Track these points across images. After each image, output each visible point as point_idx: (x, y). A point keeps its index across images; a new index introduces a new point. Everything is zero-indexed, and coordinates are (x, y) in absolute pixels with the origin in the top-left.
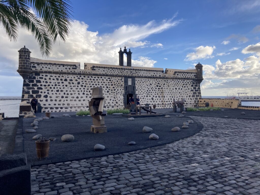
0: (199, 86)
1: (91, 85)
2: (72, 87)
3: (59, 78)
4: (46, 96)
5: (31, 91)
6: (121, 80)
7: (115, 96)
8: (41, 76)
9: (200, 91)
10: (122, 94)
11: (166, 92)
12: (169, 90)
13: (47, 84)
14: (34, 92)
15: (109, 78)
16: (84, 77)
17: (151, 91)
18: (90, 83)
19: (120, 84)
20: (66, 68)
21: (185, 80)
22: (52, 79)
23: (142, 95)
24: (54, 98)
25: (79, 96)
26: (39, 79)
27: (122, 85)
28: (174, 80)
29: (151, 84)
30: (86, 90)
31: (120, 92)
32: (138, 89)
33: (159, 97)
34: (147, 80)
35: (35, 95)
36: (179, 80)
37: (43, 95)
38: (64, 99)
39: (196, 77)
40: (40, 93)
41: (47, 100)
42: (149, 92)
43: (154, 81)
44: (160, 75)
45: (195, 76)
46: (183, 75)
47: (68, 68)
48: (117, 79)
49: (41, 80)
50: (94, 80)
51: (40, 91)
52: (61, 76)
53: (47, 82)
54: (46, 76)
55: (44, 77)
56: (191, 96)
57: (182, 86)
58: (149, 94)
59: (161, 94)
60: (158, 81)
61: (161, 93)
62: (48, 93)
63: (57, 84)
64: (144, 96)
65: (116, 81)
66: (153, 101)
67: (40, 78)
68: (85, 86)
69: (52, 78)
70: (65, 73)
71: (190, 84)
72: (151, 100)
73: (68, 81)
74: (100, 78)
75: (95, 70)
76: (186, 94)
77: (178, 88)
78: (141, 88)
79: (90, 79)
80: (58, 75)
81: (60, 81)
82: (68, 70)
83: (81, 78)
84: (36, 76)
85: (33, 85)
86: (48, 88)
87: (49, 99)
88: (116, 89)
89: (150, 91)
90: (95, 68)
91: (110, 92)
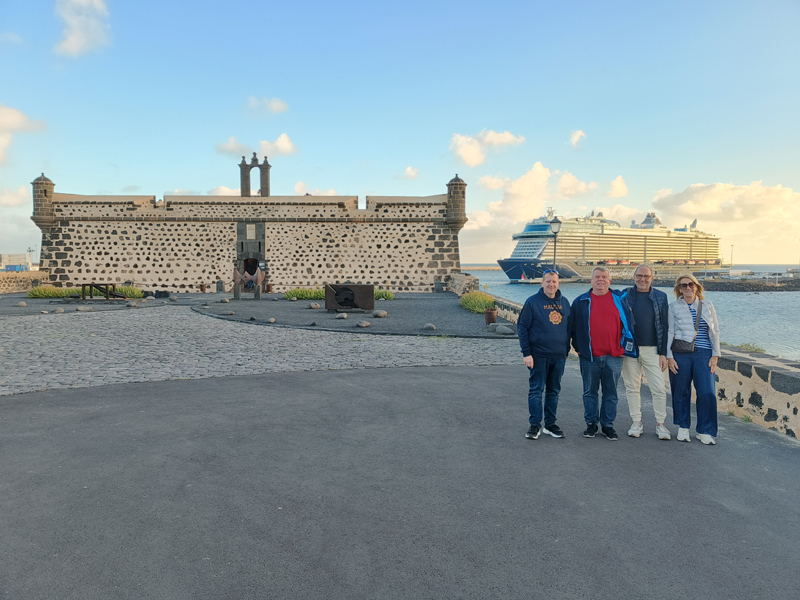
0: (455, 238)
1: (163, 241)
2: (126, 246)
3: (103, 230)
4: (79, 264)
5: (53, 253)
6: (231, 228)
7: (214, 264)
8: (71, 227)
9: (457, 250)
10: (231, 260)
11: (349, 256)
12: (357, 249)
13: (81, 241)
14: (59, 256)
15: (203, 226)
16: (151, 225)
17: (308, 252)
18: (162, 236)
19: (227, 238)
20: (115, 210)
21: (408, 224)
22: (89, 232)
23: (281, 262)
24: (92, 267)
25: (140, 264)
26: (68, 232)
27: (231, 240)
28: (375, 224)
29: (306, 237)
30: (152, 251)
31: (227, 256)
32: (271, 249)
33: (328, 266)
34: (297, 227)
35: (60, 261)
36: (388, 225)
37: (74, 261)
38: (111, 268)
39: (444, 216)
40: (68, 258)
41: (80, 271)
42: (301, 256)
43: (316, 229)
44: (333, 213)
45: (440, 211)
46: (401, 211)
47: (118, 209)
48: (221, 225)
49: (70, 233)
50: (169, 230)
51: (69, 253)
52: (105, 225)
53: (80, 238)
54: (81, 226)
55: (76, 228)
56: (426, 264)
57: (400, 241)
58: (301, 258)
59: (333, 260)
60: (326, 227)
61: (333, 258)
62: (82, 258)
63: (98, 240)
64: (288, 264)
65: (218, 230)
66: (310, 276)
67: (69, 230)
68: (151, 244)
69: (89, 230)
70: (112, 220)
71: (423, 235)
72: (305, 273)
73: (119, 234)
74: (182, 227)
75: (172, 209)
76: (410, 259)
77: (384, 245)
78: (279, 246)
79: (162, 230)
80: (101, 223)
81: (103, 234)
82: (119, 212)
83: (143, 227)
84: (63, 228)
85: (57, 244)
86: (83, 248)
87: (83, 267)
88: (218, 250)
89: (303, 251)
90: (171, 207)
91: (204, 254)
